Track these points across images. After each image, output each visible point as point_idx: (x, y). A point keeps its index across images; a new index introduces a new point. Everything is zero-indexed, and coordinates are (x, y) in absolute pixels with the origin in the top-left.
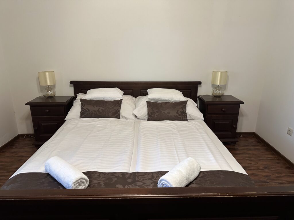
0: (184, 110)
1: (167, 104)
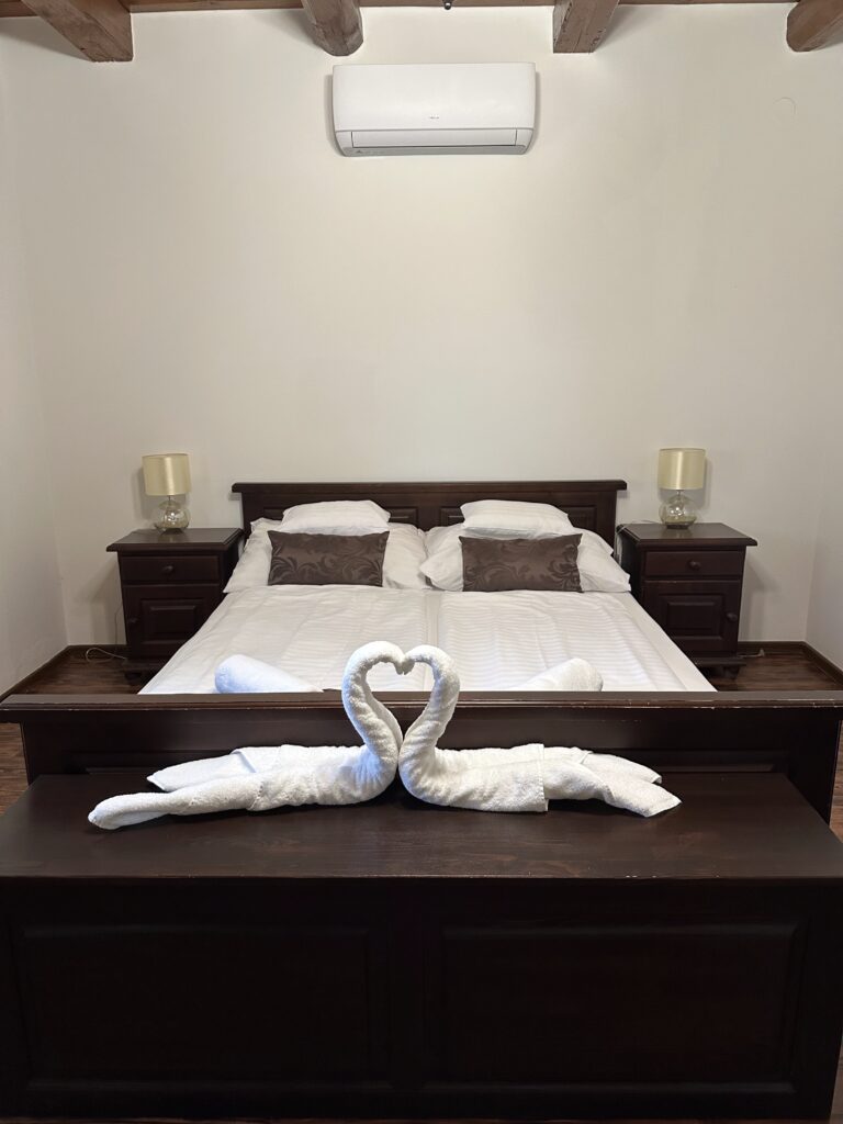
0: (571, 560)
1: (521, 544)
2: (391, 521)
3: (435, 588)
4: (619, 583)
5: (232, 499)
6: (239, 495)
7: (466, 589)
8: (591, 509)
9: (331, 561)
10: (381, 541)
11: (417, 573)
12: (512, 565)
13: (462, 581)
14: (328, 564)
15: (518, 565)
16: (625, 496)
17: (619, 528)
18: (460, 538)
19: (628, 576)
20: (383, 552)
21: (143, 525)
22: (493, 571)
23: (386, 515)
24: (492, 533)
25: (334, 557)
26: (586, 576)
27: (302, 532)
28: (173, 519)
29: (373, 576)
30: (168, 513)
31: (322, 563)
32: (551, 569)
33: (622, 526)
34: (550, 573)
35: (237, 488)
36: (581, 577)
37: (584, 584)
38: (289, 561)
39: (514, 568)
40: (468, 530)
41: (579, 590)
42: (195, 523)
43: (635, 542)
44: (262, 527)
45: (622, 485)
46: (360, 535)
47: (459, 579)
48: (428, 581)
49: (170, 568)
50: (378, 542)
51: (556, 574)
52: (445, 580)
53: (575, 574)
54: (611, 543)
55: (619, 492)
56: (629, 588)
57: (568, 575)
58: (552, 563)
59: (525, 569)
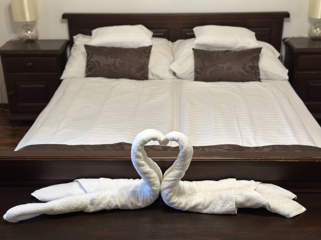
0: (256, 63)
1: (227, 53)
2: (154, 36)
3: (178, 78)
4: (282, 75)
5: (62, 22)
6: (66, 20)
7: (196, 79)
8: (269, 29)
9: (119, 63)
10: (147, 51)
11: (168, 69)
12: (222, 66)
13: (193, 74)
14: (117, 65)
15: (226, 66)
16: (289, 21)
17: (284, 40)
18: (193, 49)
19: (287, 71)
20: (148, 57)
21: (13, 37)
22: (211, 69)
23: (150, 33)
24: (211, 46)
25: (121, 61)
26: (264, 71)
27: (103, 45)
28: (29, 34)
29: (142, 72)
30: (27, 31)
31: (114, 65)
32: (244, 68)
33: (286, 39)
34: (243, 71)
35: (65, 16)
36: (261, 72)
37: (262, 76)
38: (96, 63)
39: (223, 68)
40: (197, 44)
41: (259, 80)
42: (42, 36)
43: (293, 50)
44: (80, 40)
45: (287, 15)
46: (136, 46)
47: (191, 73)
48: (174, 74)
49: (30, 64)
50: (146, 52)
51: (247, 72)
52: (184, 73)
53: (257, 71)
54: (279, 49)
55: (286, 19)
56: (287, 77)
57: (254, 71)
58: (245, 65)
59: (230, 68)
